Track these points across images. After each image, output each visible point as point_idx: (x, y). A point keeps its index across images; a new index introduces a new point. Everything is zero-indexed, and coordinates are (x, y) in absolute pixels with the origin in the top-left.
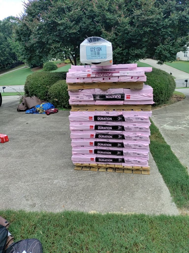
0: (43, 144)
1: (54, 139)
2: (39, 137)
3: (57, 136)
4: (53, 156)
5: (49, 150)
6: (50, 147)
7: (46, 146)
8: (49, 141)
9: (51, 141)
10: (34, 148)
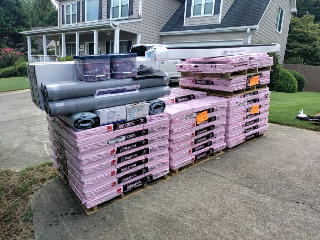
0: (292, 168)
1: (271, 172)
2: (300, 187)
3: (264, 176)
4: (281, 149)
5: (285, 156)
6: (283, 160)
7: (288, 164)
8: (282, 169)
9: (278, 170)
10: (306, 165)
